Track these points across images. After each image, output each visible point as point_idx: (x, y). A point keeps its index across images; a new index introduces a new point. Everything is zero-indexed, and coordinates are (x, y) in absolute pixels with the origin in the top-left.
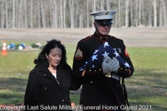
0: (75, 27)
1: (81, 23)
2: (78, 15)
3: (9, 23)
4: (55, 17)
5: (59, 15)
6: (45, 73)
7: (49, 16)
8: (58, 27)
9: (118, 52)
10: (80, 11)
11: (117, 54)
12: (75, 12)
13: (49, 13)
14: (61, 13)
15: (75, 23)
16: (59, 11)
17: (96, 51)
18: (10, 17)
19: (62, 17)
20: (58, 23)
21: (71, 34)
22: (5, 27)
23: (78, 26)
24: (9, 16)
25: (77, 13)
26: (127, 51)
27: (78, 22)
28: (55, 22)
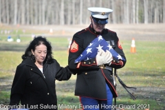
0: (149, 22)
1: (156, 17)
2: (153, 9)
3: (76, 18)
4: (127, 12)
5: (131, 8)
6: (31, 67)
7: (120, 11)
8: (130, 22)
9: (111, 45)
10: (155, 4)
11: (110, 47)
12: (150, 6)
13: (120, 7)
14: (134, 6)
15: (149, 18)
16: (132, 4)
17: (91, 44)
18: (77, 13)
19: (134, 11)
20: (130, 18)
21: (145, 30)
22: (72, 23)
23: (153, 22)
24: (76, 11)
25: (152, 6)
26: (120, 43)
27: (153, 16)
28: (127, 17)
